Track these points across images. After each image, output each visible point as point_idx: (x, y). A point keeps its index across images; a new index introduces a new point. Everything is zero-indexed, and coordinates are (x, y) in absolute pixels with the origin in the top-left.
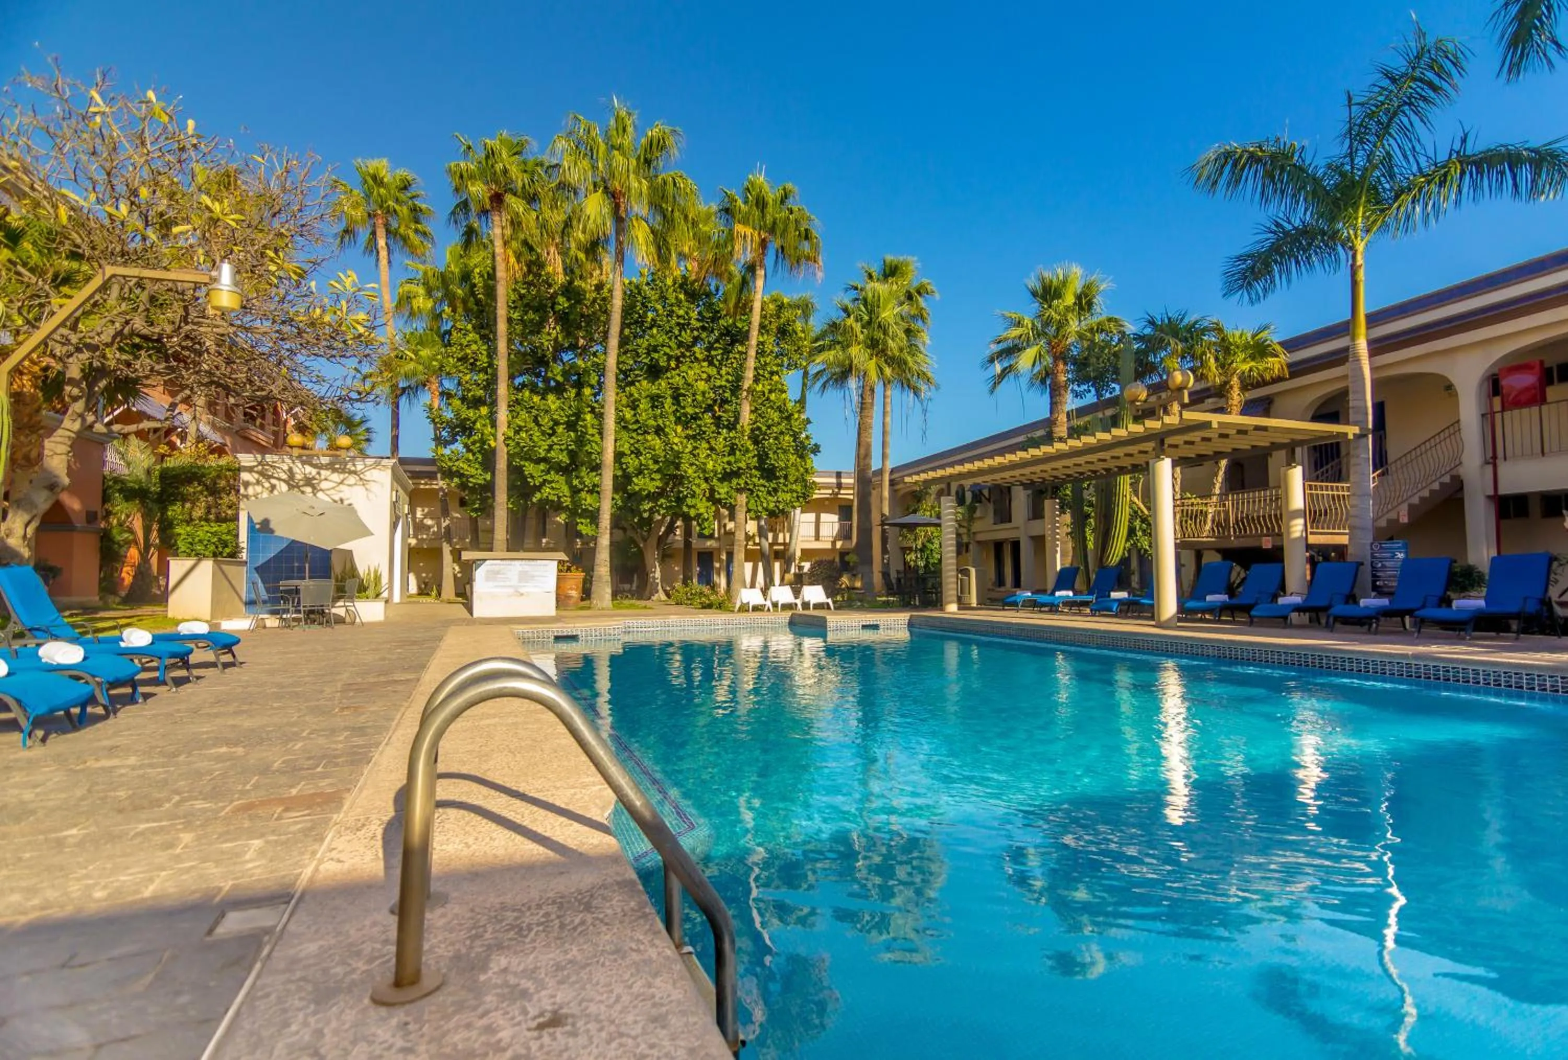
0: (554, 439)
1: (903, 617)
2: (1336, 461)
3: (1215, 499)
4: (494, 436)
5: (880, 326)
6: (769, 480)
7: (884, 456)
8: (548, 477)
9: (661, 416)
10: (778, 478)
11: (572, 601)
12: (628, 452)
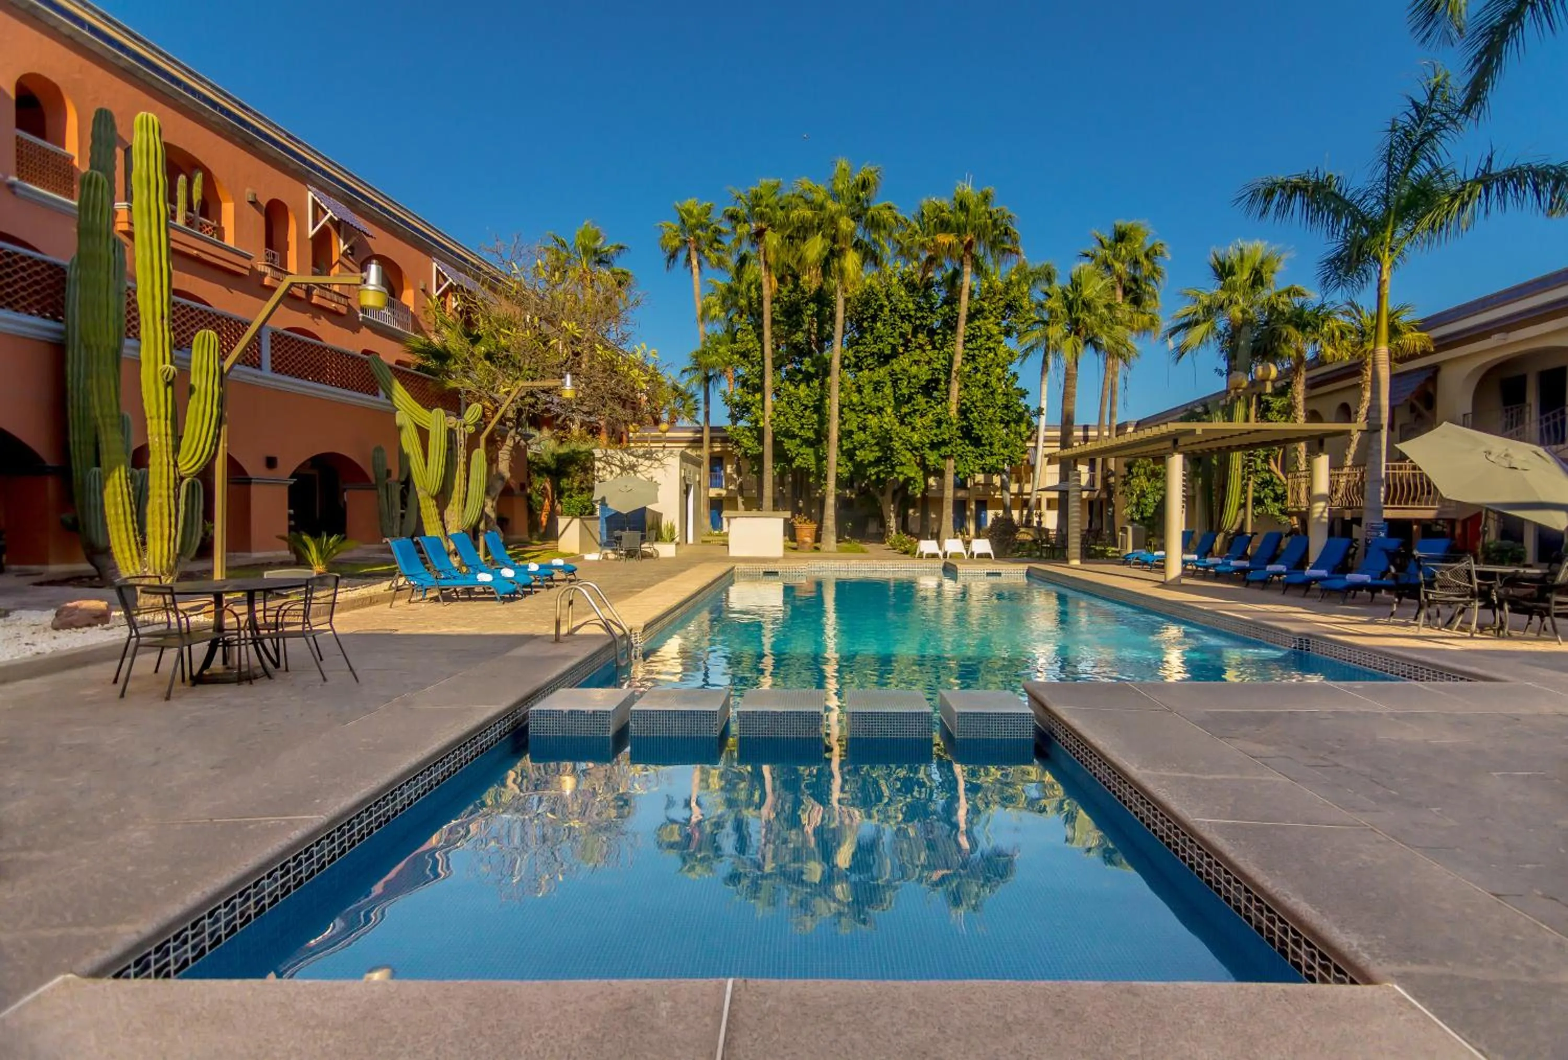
0: (803, 421)
1: (1022, 568)
2: (1520, 427)
3: (1346, 470)
4: (763, 417)
5: (1083, 303)
6: (977, 446)
7: (1111, 415)
8: (801, 451)
9: (882, 398)
10: (984, 445)
11: (806, 546)
12: (855, 429)
